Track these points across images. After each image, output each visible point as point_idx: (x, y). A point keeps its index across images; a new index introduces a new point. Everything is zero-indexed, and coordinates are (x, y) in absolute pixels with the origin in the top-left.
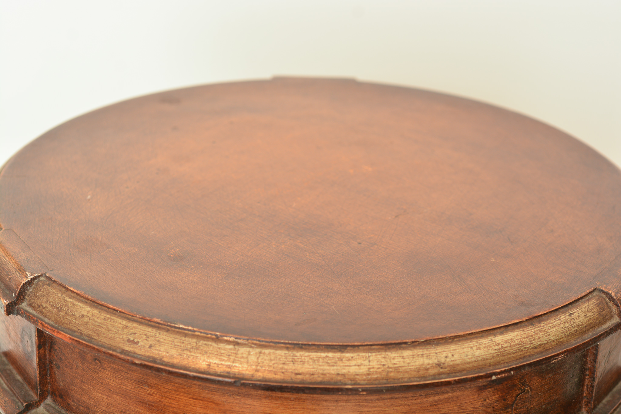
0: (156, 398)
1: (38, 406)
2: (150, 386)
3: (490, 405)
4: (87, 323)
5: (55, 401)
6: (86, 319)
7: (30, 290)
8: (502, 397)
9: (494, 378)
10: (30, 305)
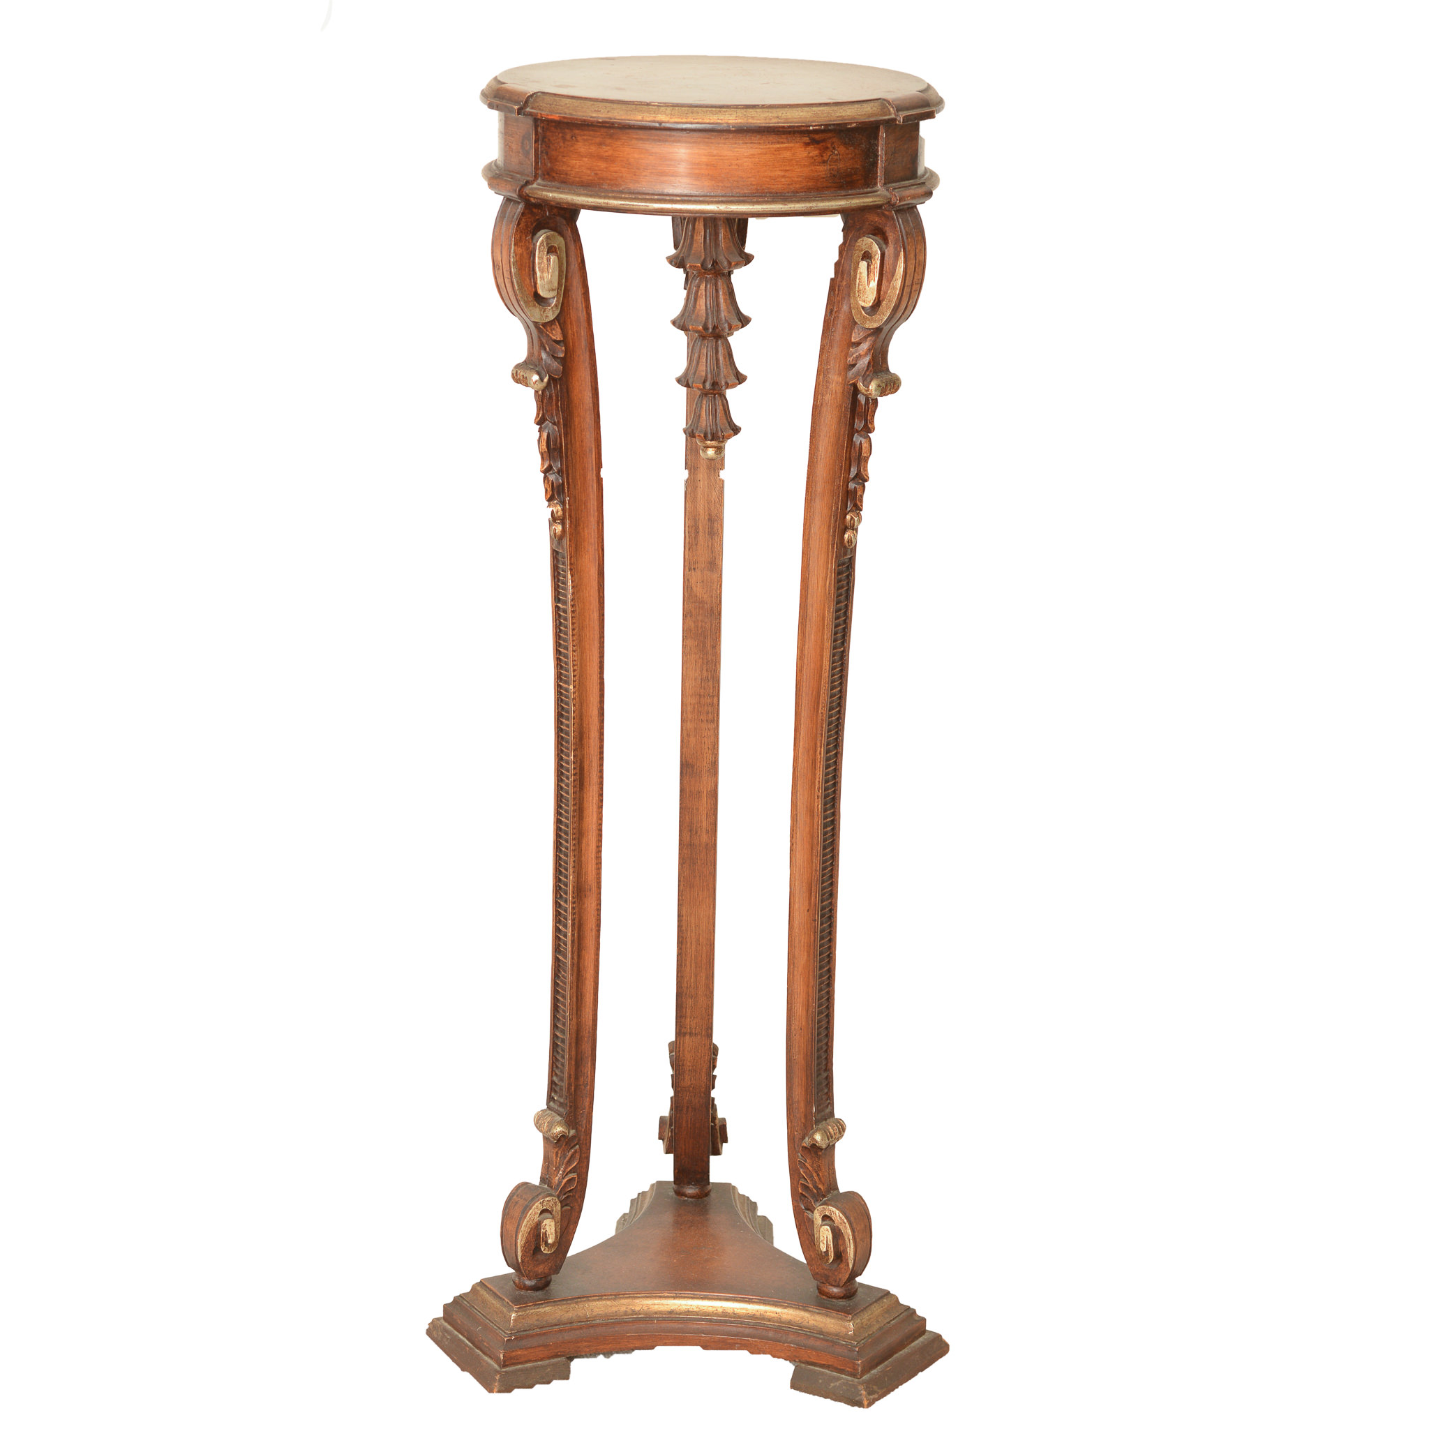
0: (610, 153)
1: (533, 184)
2: (606, 145)
3: (813, 157)
4: (569, 107)
5: (543, 179)
6: (568, 105)
7: (531, 100)
8: (820, 153)
9: (811, 128)
10: (532, 108)
